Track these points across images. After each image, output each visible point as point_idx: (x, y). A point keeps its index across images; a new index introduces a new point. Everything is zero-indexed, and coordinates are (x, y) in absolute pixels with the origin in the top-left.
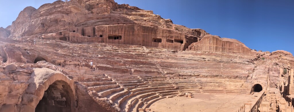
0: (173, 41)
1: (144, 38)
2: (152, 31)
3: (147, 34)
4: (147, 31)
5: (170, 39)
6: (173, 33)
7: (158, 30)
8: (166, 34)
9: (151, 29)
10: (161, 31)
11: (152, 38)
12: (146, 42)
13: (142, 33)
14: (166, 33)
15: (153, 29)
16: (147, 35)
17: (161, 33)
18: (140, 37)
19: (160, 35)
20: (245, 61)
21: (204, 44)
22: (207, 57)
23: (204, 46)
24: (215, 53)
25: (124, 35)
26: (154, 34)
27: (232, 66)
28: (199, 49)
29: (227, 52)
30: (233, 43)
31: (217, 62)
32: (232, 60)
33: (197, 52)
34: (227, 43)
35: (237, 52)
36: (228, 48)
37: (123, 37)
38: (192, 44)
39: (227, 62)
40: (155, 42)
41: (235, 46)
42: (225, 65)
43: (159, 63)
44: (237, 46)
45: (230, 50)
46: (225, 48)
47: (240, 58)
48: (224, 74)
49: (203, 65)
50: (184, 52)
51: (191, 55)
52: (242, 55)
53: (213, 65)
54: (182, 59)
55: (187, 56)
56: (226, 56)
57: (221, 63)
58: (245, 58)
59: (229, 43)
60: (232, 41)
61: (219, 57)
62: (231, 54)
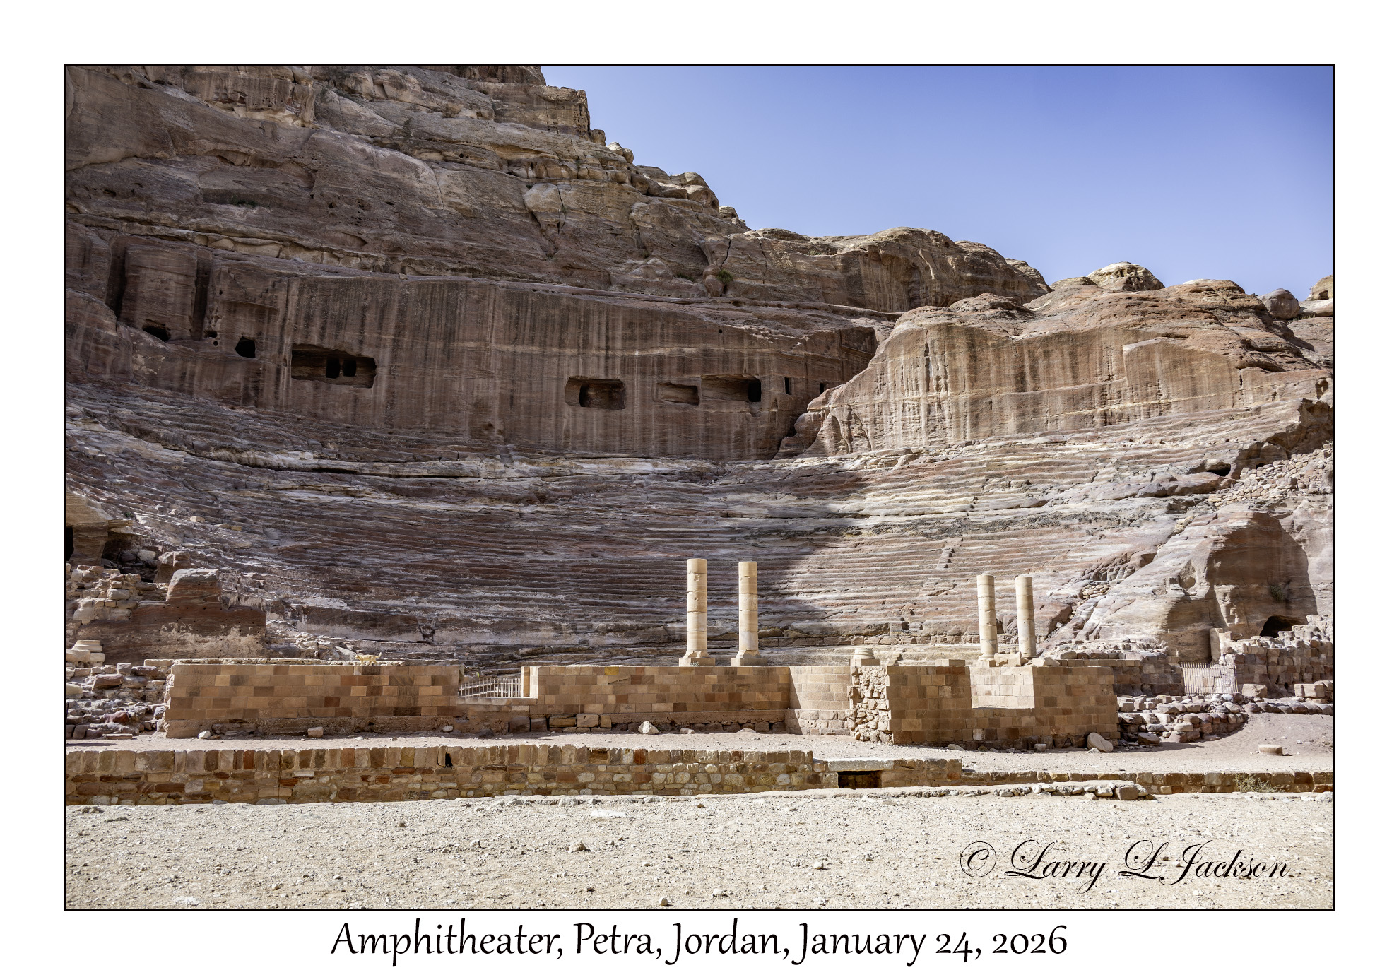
0: (694, 389)
1: (513, 382)
2: (561, 332)
3: (536, 349)
4: (533, 328)
5: (674, 380)
6: (693, 335)
9: (556, 312)
10: (620, 325)
11: (566, 378)
12: (529, 407)
13: (505, 348)
14: (647, 335)
15: (572, 316)
16: (531, 356)
17: (619, 344)
18: (489, 375)
19: (610, 353)
20: (1134, 495)
21: (892, 394)
22: (881, 500)
23: (893, 407)
24: (952, 457)
25: (394, 358)
26: (574, 351)
27: (1008, 552)
28: (863, 435)
29: (1062, 424)
30: (1100, 336)
31: (929, 531)
32: (1044, 503)
33: (838, 468)
34: (1050, 348)
35: (1141, 405)
36: (1064, 393)
37: (383, 371)
38: (818, 403)
39: (995, 523)
40: (581, 410)
41: (1120, 359)
42: (965, 555)
43: (578, 571)
44: (1128, 356)
45: (1077, 409)
46: (1037, 401)
47: (1126, 467)
48: (927, 613)
49: (832, 567)
50: (762, 472)
51: (787, 498)
52: (1170, 429)
53: (891, 560)
54: (719, 532)
55: (755, 510)
56: (1022, 470)
57: (953, 537)
58: (1165, 462)
59: (1066, 352)
60: (1092, 326)
61: (965, 492)
62: (1077, 438)
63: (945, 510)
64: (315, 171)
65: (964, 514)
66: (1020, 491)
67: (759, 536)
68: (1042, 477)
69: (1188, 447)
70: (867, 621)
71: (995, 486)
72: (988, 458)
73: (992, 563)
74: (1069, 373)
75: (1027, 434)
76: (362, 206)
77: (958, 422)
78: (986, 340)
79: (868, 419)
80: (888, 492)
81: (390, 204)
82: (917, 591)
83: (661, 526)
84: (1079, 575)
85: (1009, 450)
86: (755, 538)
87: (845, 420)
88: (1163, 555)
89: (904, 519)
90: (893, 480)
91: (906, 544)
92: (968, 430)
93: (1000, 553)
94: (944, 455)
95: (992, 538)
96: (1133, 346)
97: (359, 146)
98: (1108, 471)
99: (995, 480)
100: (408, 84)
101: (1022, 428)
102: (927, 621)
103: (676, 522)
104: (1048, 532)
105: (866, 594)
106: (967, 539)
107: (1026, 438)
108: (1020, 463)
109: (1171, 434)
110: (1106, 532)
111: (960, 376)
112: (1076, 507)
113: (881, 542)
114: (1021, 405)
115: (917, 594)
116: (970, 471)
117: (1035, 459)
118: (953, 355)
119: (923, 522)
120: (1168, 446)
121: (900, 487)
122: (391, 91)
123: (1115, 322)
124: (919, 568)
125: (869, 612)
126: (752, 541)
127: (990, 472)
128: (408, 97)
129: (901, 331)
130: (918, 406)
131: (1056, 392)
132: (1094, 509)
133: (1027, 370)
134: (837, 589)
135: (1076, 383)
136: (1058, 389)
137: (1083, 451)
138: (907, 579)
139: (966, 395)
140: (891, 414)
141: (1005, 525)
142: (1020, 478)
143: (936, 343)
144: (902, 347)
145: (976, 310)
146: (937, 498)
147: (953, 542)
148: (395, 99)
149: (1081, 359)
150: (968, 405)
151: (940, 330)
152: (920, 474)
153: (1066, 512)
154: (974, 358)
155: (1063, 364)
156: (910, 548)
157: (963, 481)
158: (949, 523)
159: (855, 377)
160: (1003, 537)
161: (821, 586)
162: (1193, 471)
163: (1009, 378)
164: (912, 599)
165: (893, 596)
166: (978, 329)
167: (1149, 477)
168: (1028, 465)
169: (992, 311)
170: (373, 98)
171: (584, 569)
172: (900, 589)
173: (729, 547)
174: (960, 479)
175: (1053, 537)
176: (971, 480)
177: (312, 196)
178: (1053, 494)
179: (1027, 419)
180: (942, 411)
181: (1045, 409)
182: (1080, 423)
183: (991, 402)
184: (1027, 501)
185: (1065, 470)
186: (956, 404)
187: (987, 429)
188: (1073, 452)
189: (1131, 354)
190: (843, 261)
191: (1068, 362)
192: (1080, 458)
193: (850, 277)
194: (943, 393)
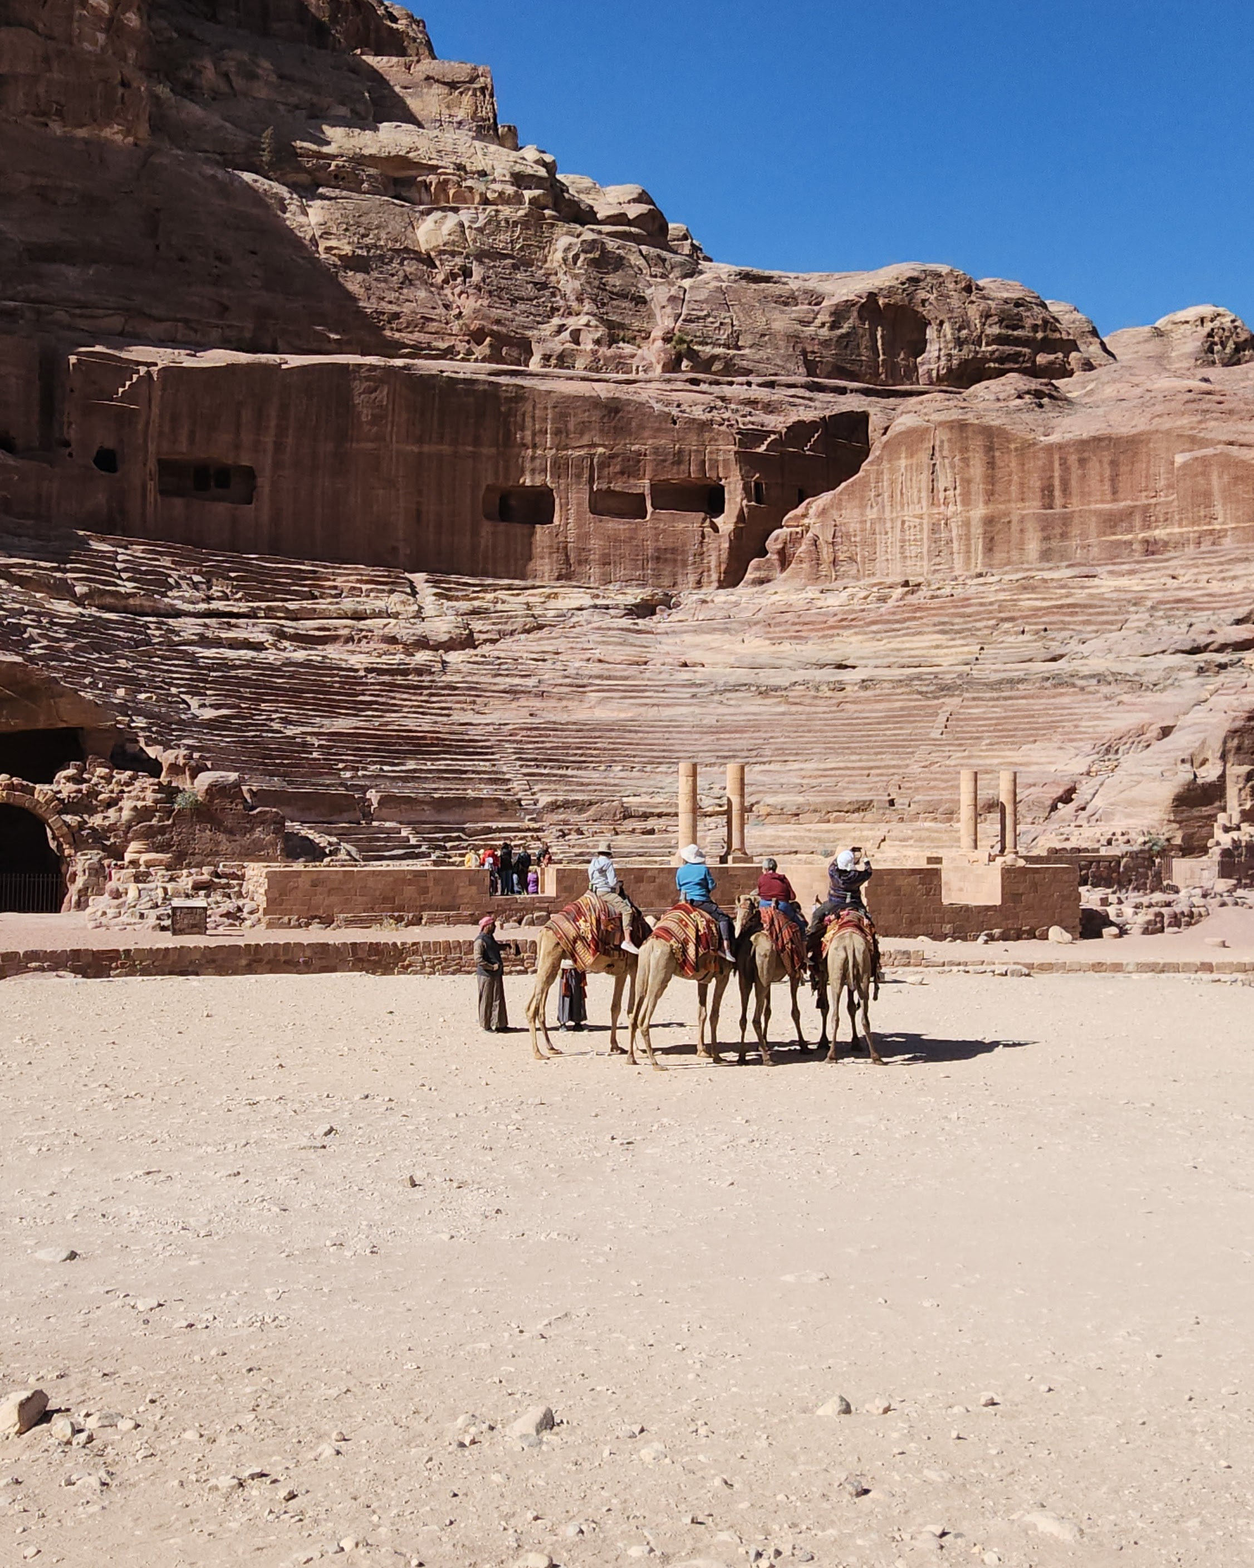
0: (643, 495)
1: (420, 492)
2: (476, 425)
3: (446, 449)
4: (442, 422)
5: (617, 486)
6: (642, 427)
7: (528, 407)
8: (585, 440)
9: (471, 400)
10: (550, 416)
11: (484, 485)
12: (439, 524)
13: (409, 448)
14: (583, 428)
15: (490, 404)
16: (440, 458)
17: (549, 440)
18: (393, 484)
19: (539, 452)
20: (1163, 652)
21: (888, 509)
22: (871, 647)
23: (889, 525)
24: (959, 592)
25: (277, 465)
26: (493, 451)
27: (1014, 717)
28: (852, 559)
29: (1095, 551)
30: (1149, 441)
31: (924, 689)
32: (1062, 656)
33: (820, 604)
34: (1086, 455)
35: (1189, 530)
36: (1098, 513)
37: (264, 482)
38: (796, 518)
39: (1000, 682)
40: (502, 526)
41: (1171, 471)
42: (965, 719)
43: (516, 735)
44: (1179, 468)
45: (1114, 534)
46: (1066, 520)
47: (1161, 613)
48: (916, 789)
49: (809, 731)
50: (726, 606)
51: (758, 642)
52: (1221, 563)
53: (879, 723)
54: (678, 685)
55: (719, 658)
56: (1040, 613)
57: (953, 696)
58: (1208, 609)
59: (1106, 460)
60: (1141, 428)
61: (969, 640)
62: (1111, 572)
63: (946, 662)
64: (157, 210)
65: (967, 668)
66: (1035, 641)
67: (725, 690)
68: (1062, 622)
69: (1237, 590)
70: (850, 796)
71: (1006, 633)
72: (1002, 596)
73: (994, 731)
74: (1107, 487)
75: (1051, 565)
76: (219, 258)
77: (968, 546)
78: (1009, 441)
79: (858, 539)
80: (879, 636)
81: (254, 253)
82: (908, 762)
83: (609, 678)
84: (1090, 747)
85: (1026, 586)
86: (722, 692)
87: (830, 540)
88: (1182, 728)
89: (897, 673)
90: (888, 622)
91: (898, 704)
92: (980, 557)
93: (1004, 718)
94: (947, 591)
95: (998, 699)
96: (1187, 456)
97: (209, 171)
98: (1137, 618)
99: (1007, 625)
100: (260, 71)
101: (1046, 555)
102: (917, 798)
103: (626, 673)
104: (1062, 694)
105: (850, 765)
106: (968, 699)
107: (1050, 569)
108: (1039, 604)
109: (1221, 571)
110: (1125, 698)
111: (974, 488)
112: (1098, 664)
113: (867, 700)
114: (1046, 526)
115: (907, 766)
116: (978, 613)
117: (1056, 599)
118: (965, 461)
119: (919, 678)
120: (1215, 587)
121: (894, 630)
122: (238, 83)
123: (1167, 424)
124: (910, 735)
125: (851, 786)
126: (717, 697)
127: (1002, 615)
128: (262, 92)
129: (903, 428)
130: (921, 524)
131: (1090, 511)
132: (1117, 667)
133: (1057, 482)
134: (816, 758)
135: (1115, 500)
136: (1093, 507)
137: (1117, 590)
138: (896, 746)
139: (979, 512)
140: (886, 533)
141: (1012, 682)
142: (1036, 624)
143: (946, 445)
144: (904, 448)
145: (998, 400)
146: (937, 647)
147: (952, 703)
148: (245, 95)
149: (1124, 469)
150: (980, 524)
151: (952, 428)
152: (918, 615)
153: (1086, 671)
154: (991, 464)
155: (1102, 476)
156: (902, 709)
157: (969, 626)
158: (948, 679)
159: (843, 485)
160: (1010, 698)
161: (797, 754)
162: (1238, 622)
163: (1034, 493)
164: (901, 771)
165: (878, 767)
166: (999, 428)
167: (1184, 628)
168: (1048, 608)
169: (1018, 401)
170: (216, 96)
171: (524, 733)
172: (888, 759)
173: (690, 705)
174: (966, 623)
175: (1066, 700)
176: (979, 625)
177: (157, 247)
178: (1073, 646)
179: (1054, 544)
180: (950, 531)
181: (1075, 531)
182: (1114, 553)
183: (1009, 522)
184: (1044, 654)
185: (1090, 614)
186: (967, 524)
187: (1005, 555)
188: (1102, 590)
189: (1185, 465)
190: (832, 314)
191: (1107, 473)
192: (1111, 600)
193: (842, 337)
194: (952, 508)
